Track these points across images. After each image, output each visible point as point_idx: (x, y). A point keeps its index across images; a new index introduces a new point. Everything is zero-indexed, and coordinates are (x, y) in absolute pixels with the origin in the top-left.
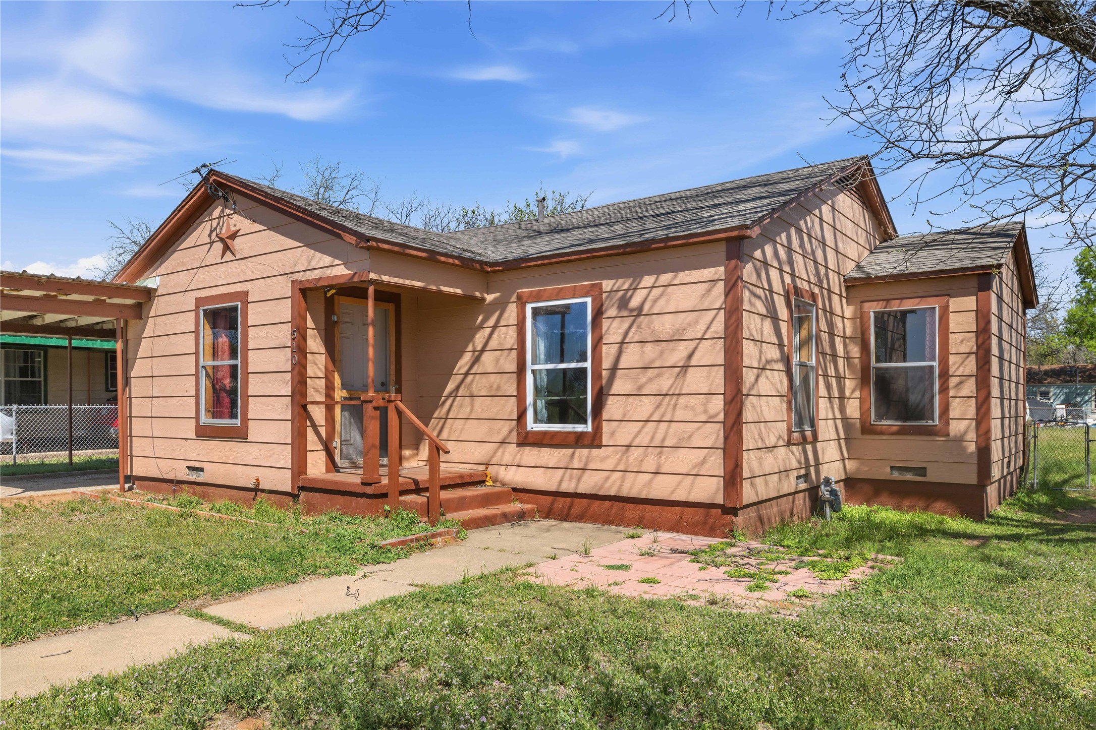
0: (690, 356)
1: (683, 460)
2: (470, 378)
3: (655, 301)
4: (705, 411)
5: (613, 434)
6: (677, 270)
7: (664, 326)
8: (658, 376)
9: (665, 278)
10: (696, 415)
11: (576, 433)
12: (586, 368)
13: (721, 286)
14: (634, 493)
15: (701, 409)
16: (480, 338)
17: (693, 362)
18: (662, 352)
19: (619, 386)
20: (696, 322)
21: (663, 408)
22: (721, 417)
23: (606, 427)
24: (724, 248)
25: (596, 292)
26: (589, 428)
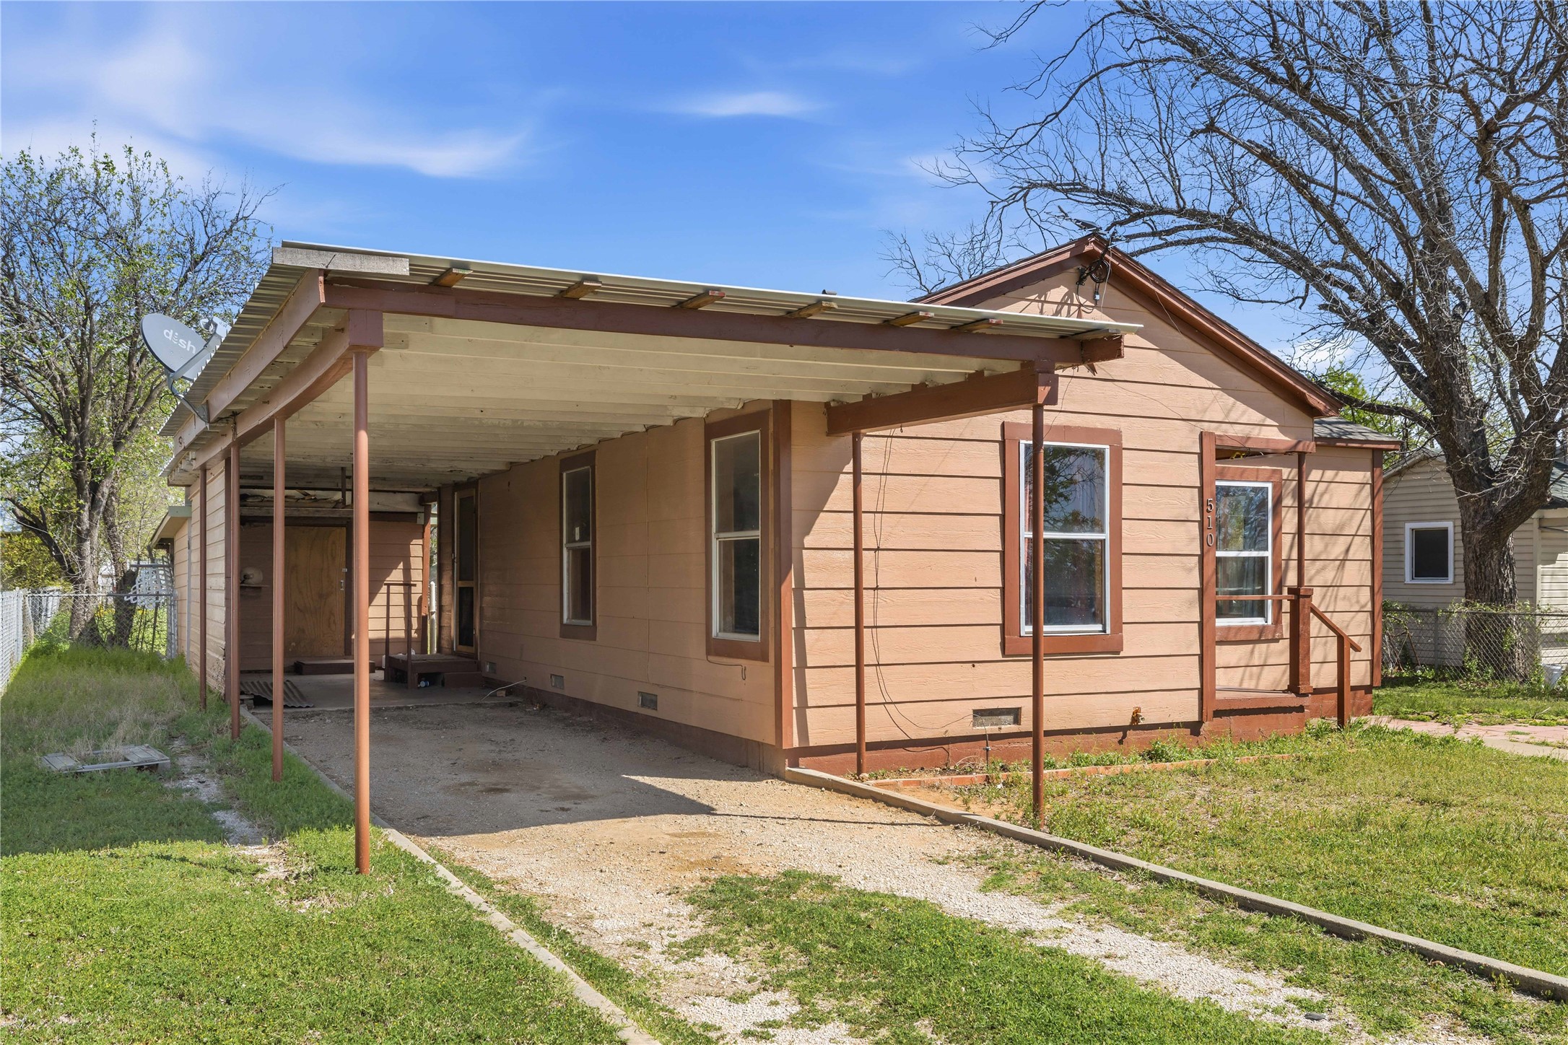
0: (1347, 550)
3: (1322, 495)
4: (1358, 602)
6: (1339, 468)
7: (1328, 520)
8: (1324, 568)
9: (1329, 474)
10: (1351, 606)
11: (1257, 627)
12: (1266, 559)
13: (1368, 489)
15: (1354, 600)
17: (1350, 557)
18: (1326, 546)
19: (1290, 578)
20: (1351, 518)
21: (1327, 598)
22: (1369, 607)
23: (1285, 620)
24: (1370, 456)
25: (1276, 478)
26: (1270, 622)
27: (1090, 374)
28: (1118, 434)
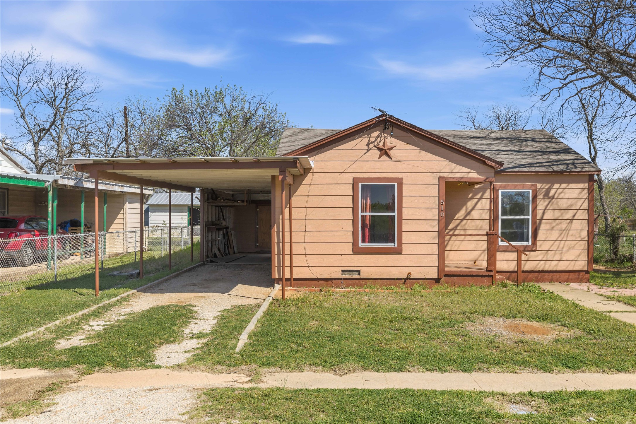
0: (574, 216)
1: (571, 255)
2: (464, 222)
3: (560, 194)
4: (580, 237)
5: (540, 246)
6: (569, 182)
7: (563, 204)
8: (561, 223)
9: (564, 185)
10: (576, 238)
11: (524, 246)
12: (528, 219)
13: (586, 190)
14: (550, 269)
15: (578, 235)
16: (470, 205)
17: (575, 218)
18: (562, 214)
19: (543, 227)
20: (576, 202)
21: (563, 235)
22: (587, 238)
23: (538, 243)
24: (588, 177)
25: (534, 188)
26: (530, 244)
27: (390, 160)
28: (401, 179)
